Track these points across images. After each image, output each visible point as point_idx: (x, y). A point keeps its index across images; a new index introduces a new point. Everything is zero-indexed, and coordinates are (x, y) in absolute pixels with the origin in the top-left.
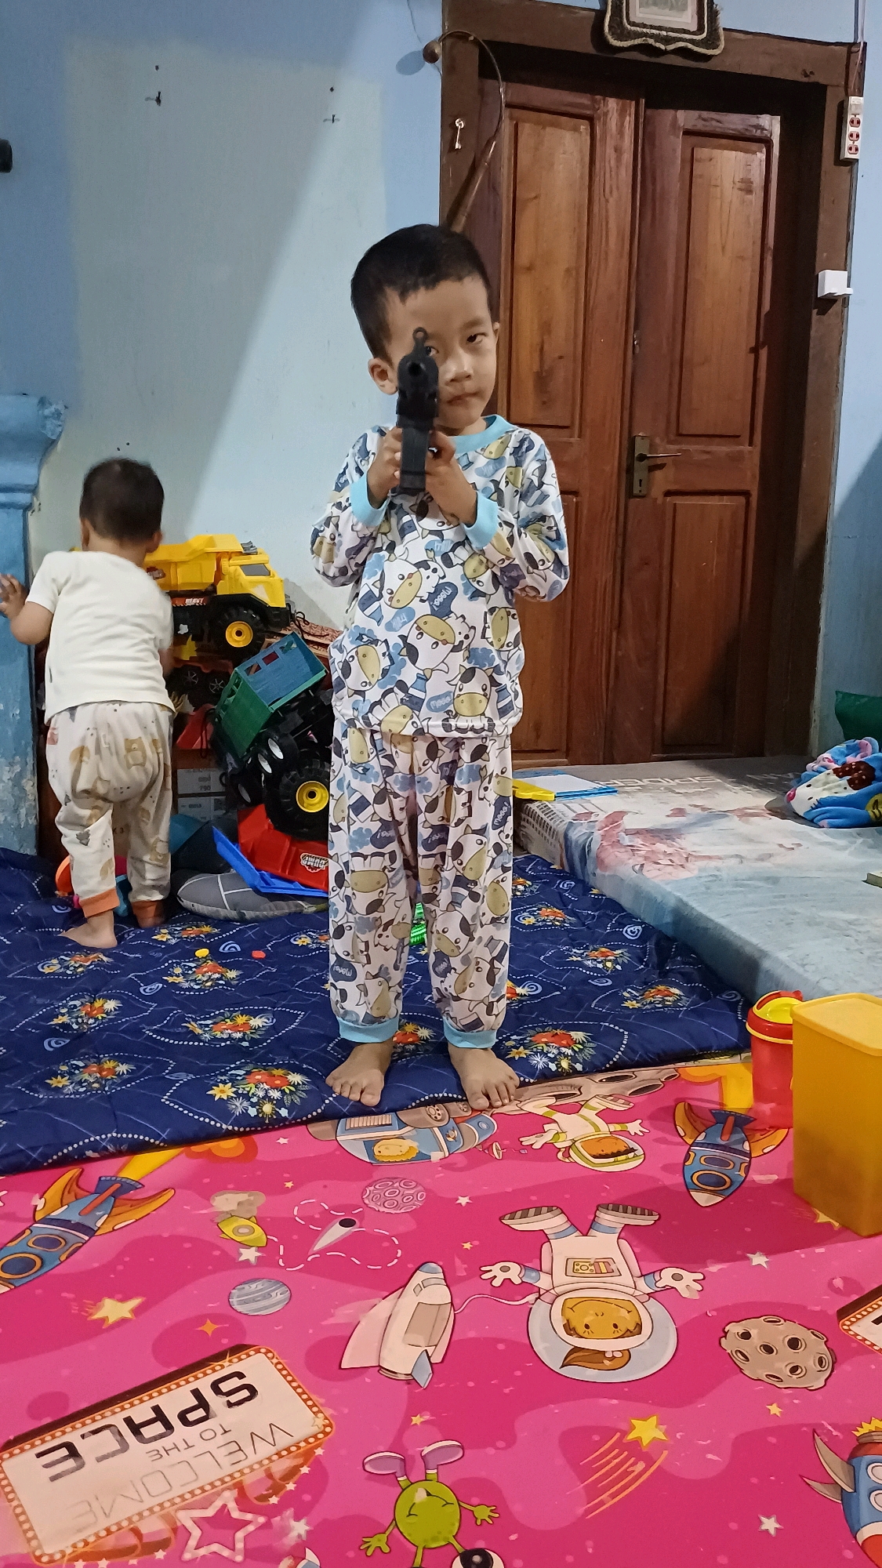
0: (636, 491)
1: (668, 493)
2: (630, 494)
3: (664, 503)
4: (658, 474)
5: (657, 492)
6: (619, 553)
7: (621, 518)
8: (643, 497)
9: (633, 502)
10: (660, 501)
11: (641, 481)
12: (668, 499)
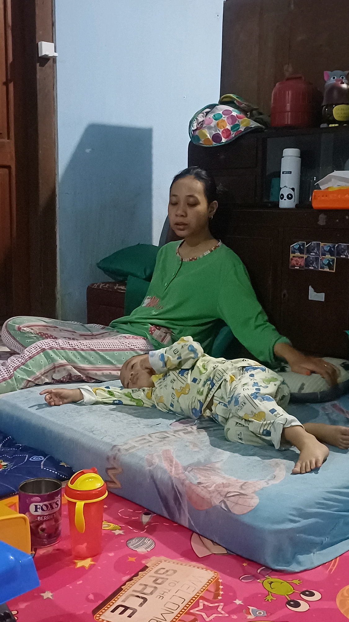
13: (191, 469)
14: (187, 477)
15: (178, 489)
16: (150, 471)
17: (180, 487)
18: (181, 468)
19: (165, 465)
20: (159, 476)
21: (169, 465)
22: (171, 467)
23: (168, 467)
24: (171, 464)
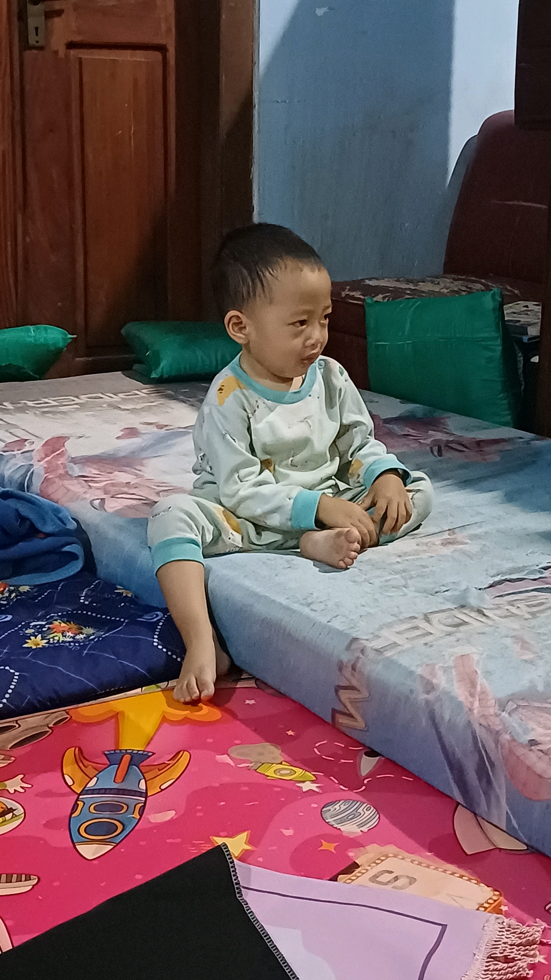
0: (32, 39)
1: (71, 45)
2: (25, 45)
3: (67, 56)
4: (57, 20)
5: (58, 43)
6: (17, 117)
7: (17, 74)
8: (41, 48)
9: (28, 54)
10: (61, 54)
11: (37, 29)
12: (72, 52)
13: (515, 706)
14: (504, 724)
15: (486, 751)
16: (427, 702)
17: (491, 745)
18: (494, 701)
19: (460, 692)
20: (447, 717)
21: (467, 694)
22: (471, 699)
23: (466, 699)
24: (472, 691)
